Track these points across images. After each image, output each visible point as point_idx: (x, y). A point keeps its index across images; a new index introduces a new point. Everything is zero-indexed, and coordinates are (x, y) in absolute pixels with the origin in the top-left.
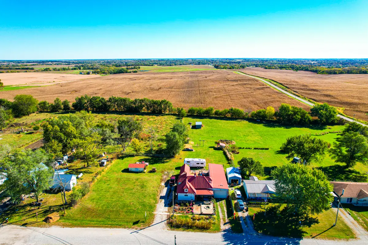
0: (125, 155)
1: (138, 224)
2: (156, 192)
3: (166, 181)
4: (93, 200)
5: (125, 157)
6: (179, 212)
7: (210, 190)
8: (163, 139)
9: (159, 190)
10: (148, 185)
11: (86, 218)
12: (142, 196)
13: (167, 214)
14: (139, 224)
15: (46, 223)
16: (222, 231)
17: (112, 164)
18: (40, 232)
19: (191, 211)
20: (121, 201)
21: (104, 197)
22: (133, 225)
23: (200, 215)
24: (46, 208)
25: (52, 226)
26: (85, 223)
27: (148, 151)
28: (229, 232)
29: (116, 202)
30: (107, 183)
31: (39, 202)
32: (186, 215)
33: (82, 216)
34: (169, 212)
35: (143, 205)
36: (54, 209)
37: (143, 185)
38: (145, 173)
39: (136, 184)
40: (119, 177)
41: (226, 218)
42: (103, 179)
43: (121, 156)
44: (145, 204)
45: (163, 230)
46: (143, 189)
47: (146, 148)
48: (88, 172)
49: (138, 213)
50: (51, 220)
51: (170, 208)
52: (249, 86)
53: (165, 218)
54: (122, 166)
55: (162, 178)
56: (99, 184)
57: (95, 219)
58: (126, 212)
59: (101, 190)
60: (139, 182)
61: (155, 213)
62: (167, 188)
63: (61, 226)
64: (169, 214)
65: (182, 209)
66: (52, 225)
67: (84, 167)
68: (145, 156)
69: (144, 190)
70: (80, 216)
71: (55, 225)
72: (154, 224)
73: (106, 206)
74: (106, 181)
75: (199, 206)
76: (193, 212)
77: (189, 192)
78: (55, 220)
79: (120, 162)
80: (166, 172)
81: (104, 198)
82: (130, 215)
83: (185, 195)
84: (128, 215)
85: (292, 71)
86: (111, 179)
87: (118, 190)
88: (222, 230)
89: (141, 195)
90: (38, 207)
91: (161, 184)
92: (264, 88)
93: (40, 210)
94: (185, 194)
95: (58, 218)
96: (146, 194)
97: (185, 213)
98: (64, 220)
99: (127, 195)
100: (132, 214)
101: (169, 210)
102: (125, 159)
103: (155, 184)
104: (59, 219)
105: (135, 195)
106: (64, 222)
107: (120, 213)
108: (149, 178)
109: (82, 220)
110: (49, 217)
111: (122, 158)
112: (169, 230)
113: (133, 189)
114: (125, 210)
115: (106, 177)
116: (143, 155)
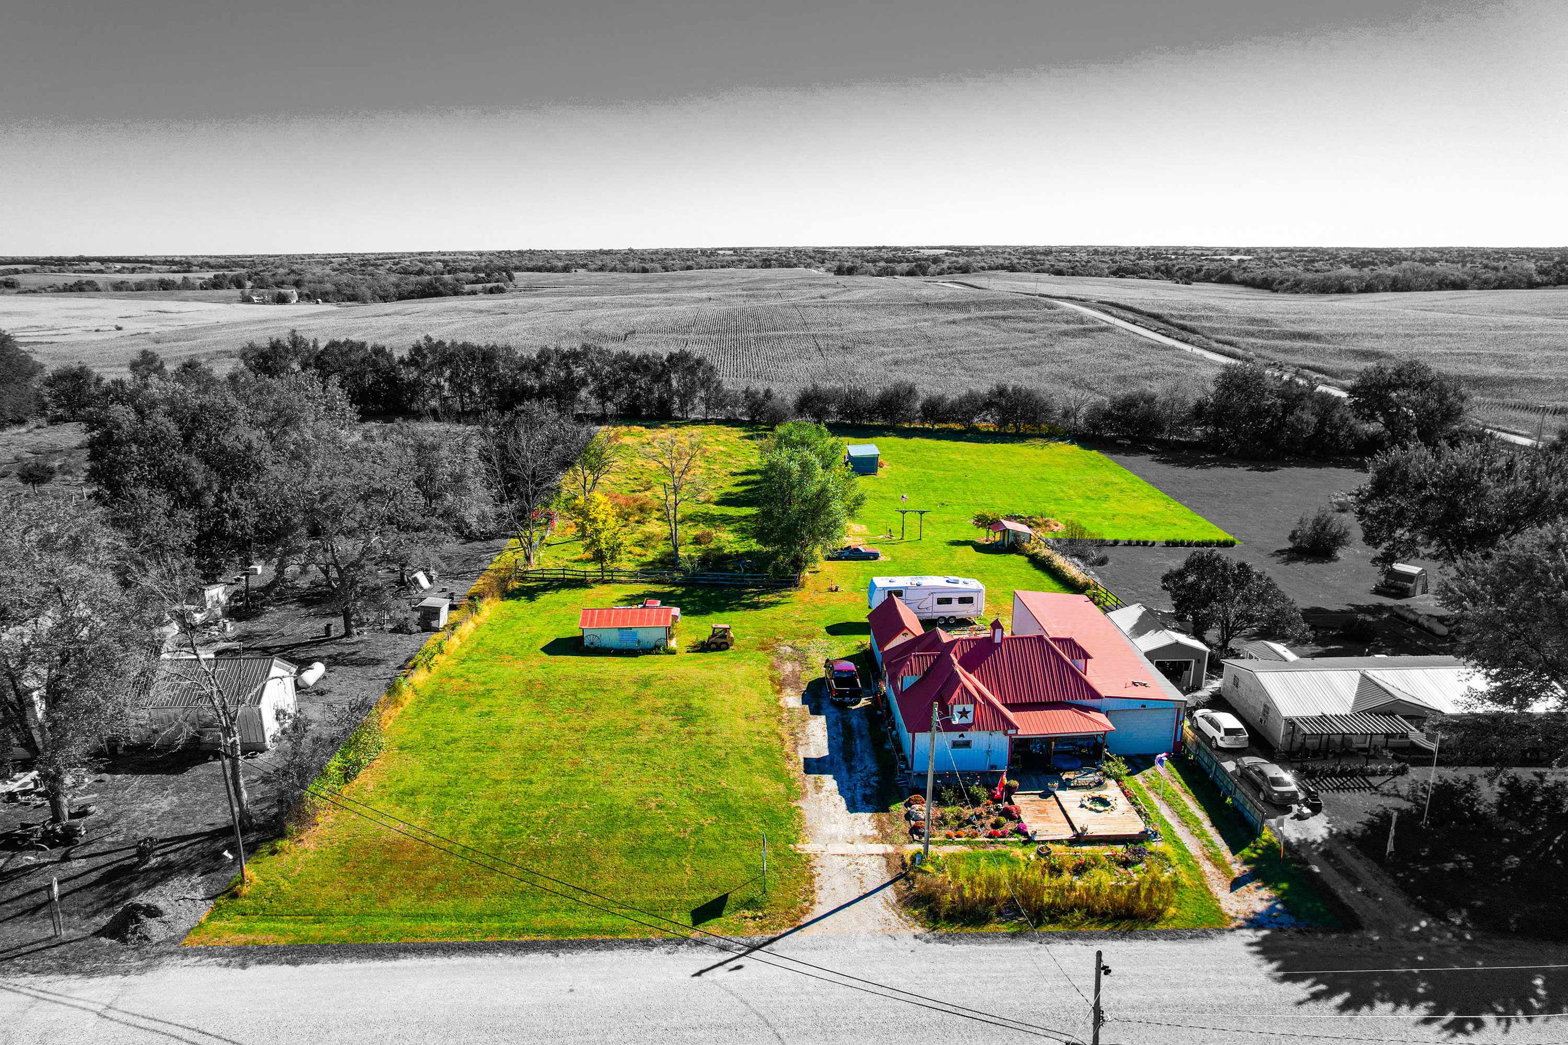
0: (537, 580)
1: (722, 920)
2: (774, 741)
3: (804, 687)
4: (412, 795)
5: (545, 589)
6: (948, 836)
7: (1087, 709)
8: (712, 515)
9: (784, 731)
10: (714, 706)
11: (382, 900)
12: (701, 762)
13: (880, 848)
14: (728, 918)
15: (121, 947)
16: (1240, 927)
17: (479, 620)
18: (81, 1004)
19: (1010, 826)
20: (586, 794)
21: (476, 776)
22: (696, 922)
23: (1071, 843)
24: (114, 857)
25: (166, 960)
26: (384, 933)
27: (651, 563)
28: (1281, 930)
29: (557, 799)
30: (478, 709)
31: (67, 821)
32: (991, 850)
33: (354, 889)
34: (886, 838)
35: (722, 807)
36: (172, 857)
37: (688, 706)
38: (673, 652)
39: (644, 704)
40: (538, 674)
41: (1228, 856)
42: (448, 687)
43: (517, 585)
44: (731, 801)
45: (889, 943)
46: (693, 728)
47: (638, 550)
48: (354, 657)
49: (707, 854)
50: (154, 928)
51: (884, 817)
52: (1022, 325)
53: (876, 873)
54: (536, 630)
55: (780, 674)
56: (427, 716)
57: (447, 906)
58: (632, 853)
59: (447, 743)
60: (656, 696)
61: (808, 847)
62: (822, 719)
63: (221, 955)
64: (890, 849)
65: (958, 818)
66: (160, 955)
67: (326, 638)
68: (650, 583)
69: (702, 730)
70: (342, 893)
71: (185, 955)
72: (819, 911)
73: (497, 826)
74: (466, 699)
75: (1044, 796)
76: (1026, 834)
77: (977, 725)
78: (182, 926)
79: (519, 612)
80: (789, 650)
81: (478, 782)
82: (659, 865)
83: (955, 745)
84: (646, 870)
85: (1169, 284)
86: (497, 686)
87: (547, 738)
88: (1238, 922)
89: (693, 757)
90: (58, 853)
91: (781, 703)
92: (1091, 330)
93: (77, 865)
94: (955, 736)
95: (205, 909)
96: (721, 753)
97: (981, 839)
98: (239, 922)
99: (614, 762)
100: (671, 863)
101: (881, 827)
102: (545, 598)
103: (753, 701)
104: (210, 919)
105: (659, 760)
106: (241, 931)
107: (596, 857)
108: (706, 674)
109: (363, 915)
110: (137, 907)
111: (530, 594)
112: (928, 941)
113: (638, 727)
114: (620, 838)
115: (461, 681)
116: (634, 578)
